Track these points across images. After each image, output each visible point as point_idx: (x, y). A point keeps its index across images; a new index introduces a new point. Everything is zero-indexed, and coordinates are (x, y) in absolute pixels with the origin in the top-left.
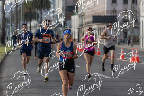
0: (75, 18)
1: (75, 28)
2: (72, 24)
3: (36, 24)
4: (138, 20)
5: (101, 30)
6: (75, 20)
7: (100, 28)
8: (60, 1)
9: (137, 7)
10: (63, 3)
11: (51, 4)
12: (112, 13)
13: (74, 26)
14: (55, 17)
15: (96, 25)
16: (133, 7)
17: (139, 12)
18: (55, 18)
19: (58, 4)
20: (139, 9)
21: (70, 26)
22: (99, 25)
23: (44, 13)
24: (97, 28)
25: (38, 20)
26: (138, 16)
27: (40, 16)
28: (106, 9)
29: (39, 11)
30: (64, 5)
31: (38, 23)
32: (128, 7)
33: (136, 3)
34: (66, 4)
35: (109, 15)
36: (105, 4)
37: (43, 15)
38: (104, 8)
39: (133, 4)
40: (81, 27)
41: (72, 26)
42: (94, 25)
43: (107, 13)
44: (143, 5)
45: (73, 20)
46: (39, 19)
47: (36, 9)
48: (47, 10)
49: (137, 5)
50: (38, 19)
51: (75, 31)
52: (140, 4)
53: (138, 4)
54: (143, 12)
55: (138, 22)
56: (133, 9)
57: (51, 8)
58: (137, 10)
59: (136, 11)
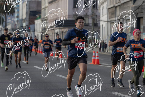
0: (39, 22)
1: (39, 32)
2: (35, 28)
3: (1, 29)
4: (99, 24)
5: (63, 34)
6: (38, 24)
7: (62, 32)
8: (24, 7)
9: (97, 12)
10: (27, 8)
11: (15, 9)
12: (73, 17)
13: (37, 30)
14: (19, 21)
15: (58, 29)
16: (93, 11)
17: (99, 16)
18: (19, 23)
19: (22, 9)
20: (99, 13)
21: (33, 30)
22: (61, 29)
23: (8, 18)
24: (59, 32)
25: (2, 25)
26: (98, 20)
27: (5, 20)
28: (67, 14)
29: (4, 15)
30: (28, 9)
31: (2, 27)
32: (88, 11)
33: (96, 8)
34: (29, 8)
35: (71, 19)
36: (66, 9)
37: (7, 20)
38: (66, 13)
39: (93, 9)
40: (44, 31)
41: (35, 30)
42: (57, 29)
43: (68, 17)
44: (102, 9)
45: (36, 24)
46: (4, 24)
47: (1, 14)
48: (11, 15)
49: (97, 10)
50: (2, 23)
51: (38, 35)
52: (100, 9)
53: (99, 9)
54: (102, 17)
55: (99, 26)
56: (93, 14)
57: (15, 13)
58: (97, 14)
59: (97, 16)
